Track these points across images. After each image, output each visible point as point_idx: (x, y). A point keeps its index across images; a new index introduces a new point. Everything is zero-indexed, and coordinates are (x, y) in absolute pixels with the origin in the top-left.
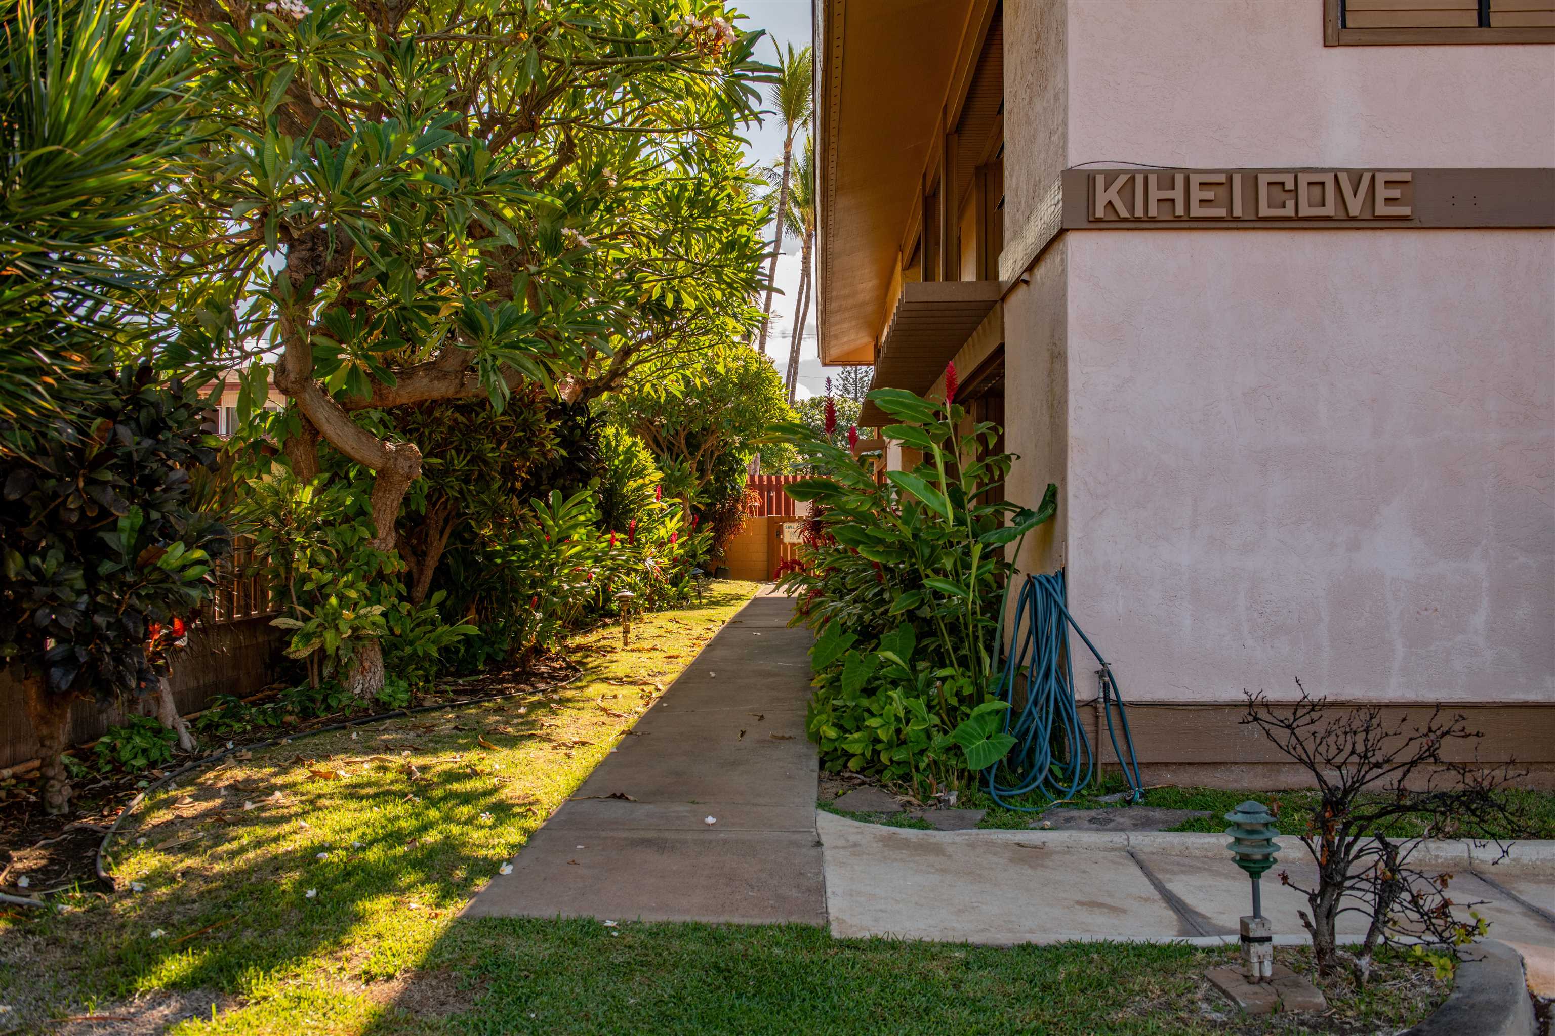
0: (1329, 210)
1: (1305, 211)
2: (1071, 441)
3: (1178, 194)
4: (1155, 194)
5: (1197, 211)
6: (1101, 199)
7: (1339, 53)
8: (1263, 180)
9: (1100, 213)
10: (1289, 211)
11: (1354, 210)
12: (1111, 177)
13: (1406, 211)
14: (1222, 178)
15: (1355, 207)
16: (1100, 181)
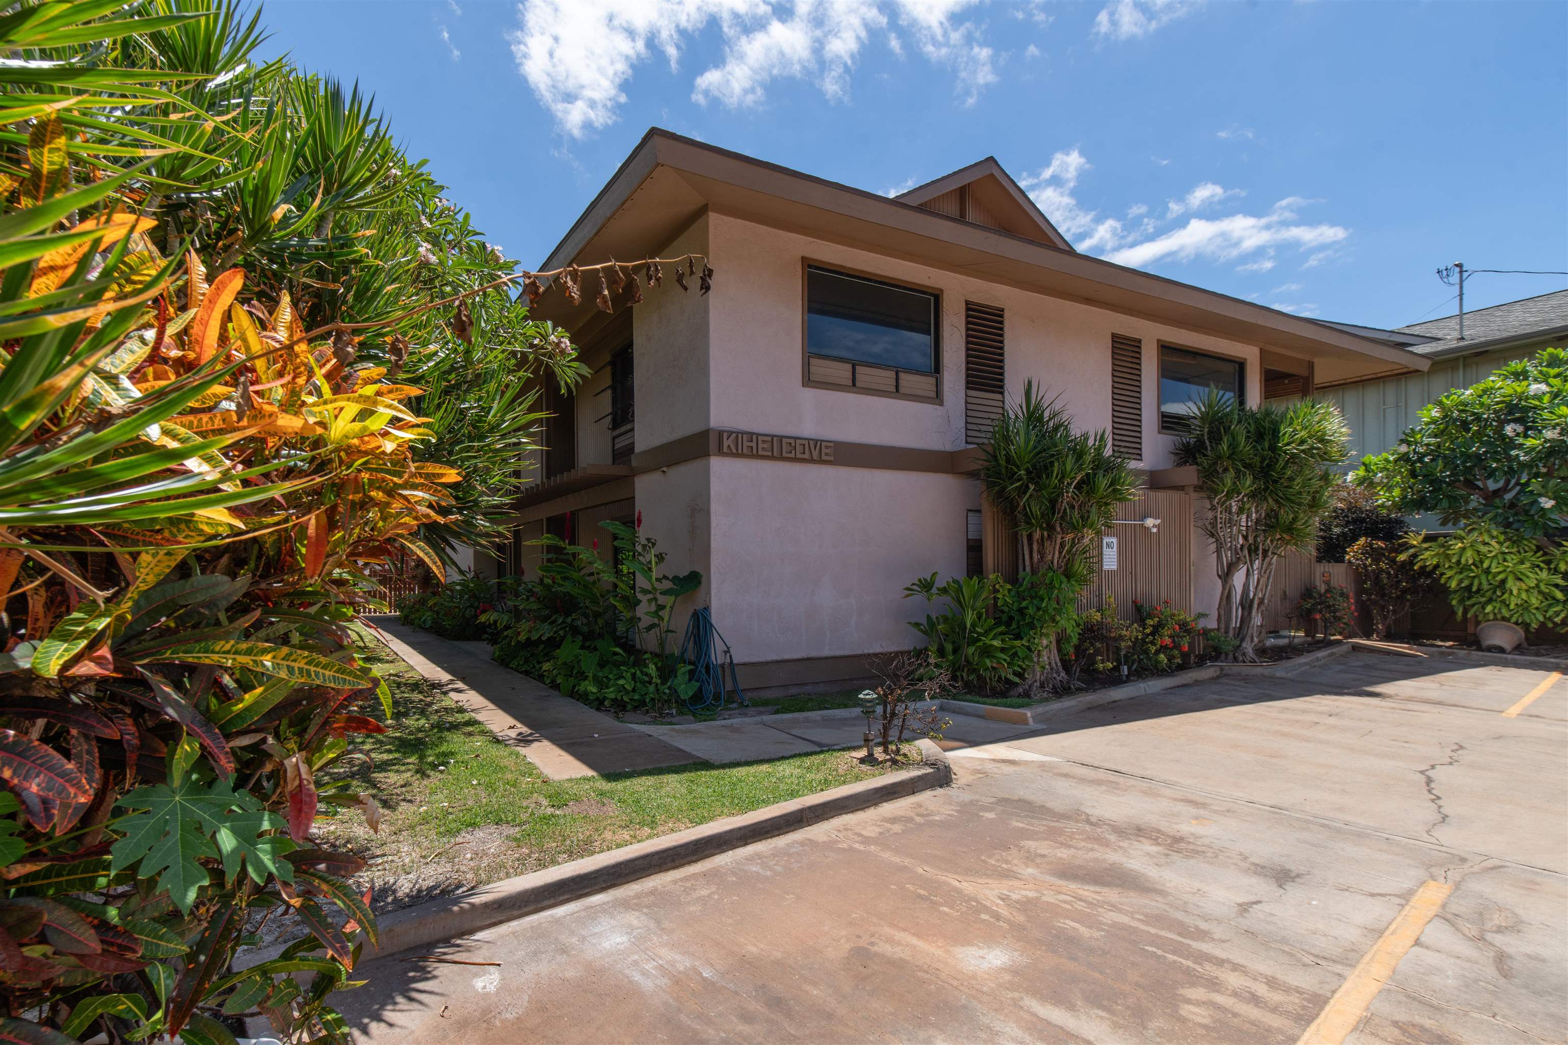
0: (807, 456)
1: (799, 456)
2: (712, 550)
3: (754, 444)
4: (746, 444)
5: (760, 453)
6: (726, 443)
7: (807, 390)
8: (784, 441)
9: (725, 450)
10: (792, 455)
11: (815, 457)
12: (730, 433)
13: (832, 458)
14: (769, 439)
15: (815, 455)
16: (725, 435)
